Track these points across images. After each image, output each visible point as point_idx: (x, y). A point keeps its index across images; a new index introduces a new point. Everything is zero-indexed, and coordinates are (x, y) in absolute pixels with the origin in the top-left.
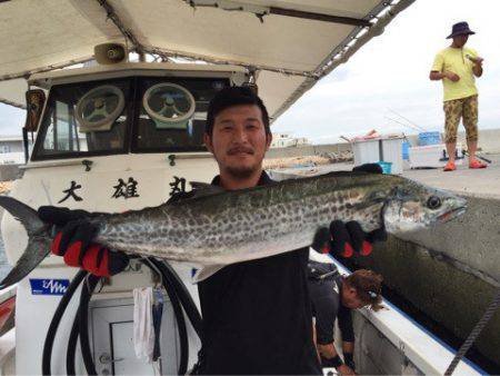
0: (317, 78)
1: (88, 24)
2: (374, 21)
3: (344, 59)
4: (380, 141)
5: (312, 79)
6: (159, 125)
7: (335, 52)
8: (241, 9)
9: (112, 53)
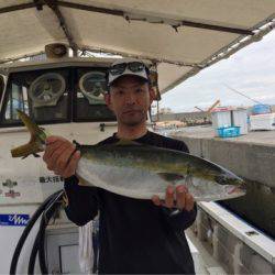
0: (201, 68)
1: (43, 30)
2: (256, 31)
3: (227, 56)
4: (232, 112)
5: (197, 68)
6: (91, 102)
7: (221, 51)
8: (162, 22)
9: (57, 50)
